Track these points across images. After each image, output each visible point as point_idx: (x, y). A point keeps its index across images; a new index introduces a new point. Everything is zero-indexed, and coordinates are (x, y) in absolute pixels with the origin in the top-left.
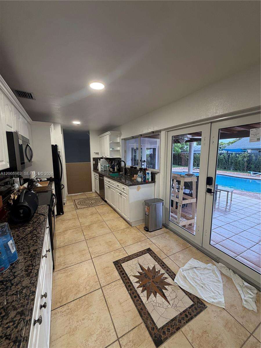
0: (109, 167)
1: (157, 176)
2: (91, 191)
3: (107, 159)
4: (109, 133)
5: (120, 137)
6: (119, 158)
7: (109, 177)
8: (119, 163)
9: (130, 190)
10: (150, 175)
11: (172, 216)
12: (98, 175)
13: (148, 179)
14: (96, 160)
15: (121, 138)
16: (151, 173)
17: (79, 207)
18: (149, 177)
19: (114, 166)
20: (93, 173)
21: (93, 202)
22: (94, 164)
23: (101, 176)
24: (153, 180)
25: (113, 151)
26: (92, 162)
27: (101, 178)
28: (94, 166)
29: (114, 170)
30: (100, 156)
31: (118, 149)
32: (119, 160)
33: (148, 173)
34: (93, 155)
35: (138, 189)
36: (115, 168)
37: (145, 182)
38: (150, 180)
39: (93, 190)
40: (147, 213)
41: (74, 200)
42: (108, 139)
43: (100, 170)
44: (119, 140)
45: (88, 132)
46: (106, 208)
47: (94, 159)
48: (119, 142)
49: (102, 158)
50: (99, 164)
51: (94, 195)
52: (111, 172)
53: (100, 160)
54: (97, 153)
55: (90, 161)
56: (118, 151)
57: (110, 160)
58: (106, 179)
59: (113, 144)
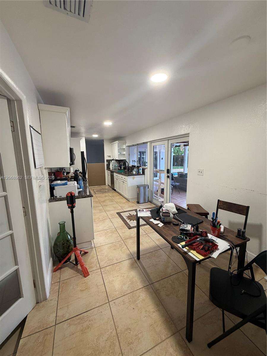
0: (118, 166)
1: (146, 171)
2: (105, 185)
3: (116, 160)
4: (117, 142)
5: (125, 144)
6: (125, 160)
7: (117, 173)
8: (125, 164)
9: (128, 179)
10: (141, 170)
11: (154, 196)
12: (110, 172)
13: (140, 173)
14: (109, 161)
15: (126, 146)
16: (142, 169)
17: (97, 193)
18: (141, 171)
19: (121, 165)
20: (106, 171)
21: (106, 191)
22: (107, 164)
23: (112, 172)
24: (143, 173)
25: (121, 154)
26: (106, 163)
27: (112, 174)
28: (107, 166)
29: (121, 168)
30: (111, 159)
31: (124, 153)
32: (124, 162)
33: (140, 169)
34: (106, 158)
35: (133, 178)
36: (121, 167)
37: (138, 174)
38: (141, 173)
39: (106, 184)
40: (138, 193)
41: (93, 190)
42: (117, 146)
43: (111, 168)
44: (124, 147)
45: (103, 140)
46: (115, 194)
47: (107, 161)
48: (124, 149)
49: (113, 160)
50: (111, 164)
51: (107, 187)
52: (119, 169)
53: (111, 161)
54: (110, 156)
55: (104, 162)
56: (124, 154)
57: (119, 161)
58: (115, 174)
59: (121, 150)
